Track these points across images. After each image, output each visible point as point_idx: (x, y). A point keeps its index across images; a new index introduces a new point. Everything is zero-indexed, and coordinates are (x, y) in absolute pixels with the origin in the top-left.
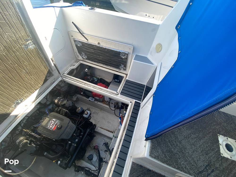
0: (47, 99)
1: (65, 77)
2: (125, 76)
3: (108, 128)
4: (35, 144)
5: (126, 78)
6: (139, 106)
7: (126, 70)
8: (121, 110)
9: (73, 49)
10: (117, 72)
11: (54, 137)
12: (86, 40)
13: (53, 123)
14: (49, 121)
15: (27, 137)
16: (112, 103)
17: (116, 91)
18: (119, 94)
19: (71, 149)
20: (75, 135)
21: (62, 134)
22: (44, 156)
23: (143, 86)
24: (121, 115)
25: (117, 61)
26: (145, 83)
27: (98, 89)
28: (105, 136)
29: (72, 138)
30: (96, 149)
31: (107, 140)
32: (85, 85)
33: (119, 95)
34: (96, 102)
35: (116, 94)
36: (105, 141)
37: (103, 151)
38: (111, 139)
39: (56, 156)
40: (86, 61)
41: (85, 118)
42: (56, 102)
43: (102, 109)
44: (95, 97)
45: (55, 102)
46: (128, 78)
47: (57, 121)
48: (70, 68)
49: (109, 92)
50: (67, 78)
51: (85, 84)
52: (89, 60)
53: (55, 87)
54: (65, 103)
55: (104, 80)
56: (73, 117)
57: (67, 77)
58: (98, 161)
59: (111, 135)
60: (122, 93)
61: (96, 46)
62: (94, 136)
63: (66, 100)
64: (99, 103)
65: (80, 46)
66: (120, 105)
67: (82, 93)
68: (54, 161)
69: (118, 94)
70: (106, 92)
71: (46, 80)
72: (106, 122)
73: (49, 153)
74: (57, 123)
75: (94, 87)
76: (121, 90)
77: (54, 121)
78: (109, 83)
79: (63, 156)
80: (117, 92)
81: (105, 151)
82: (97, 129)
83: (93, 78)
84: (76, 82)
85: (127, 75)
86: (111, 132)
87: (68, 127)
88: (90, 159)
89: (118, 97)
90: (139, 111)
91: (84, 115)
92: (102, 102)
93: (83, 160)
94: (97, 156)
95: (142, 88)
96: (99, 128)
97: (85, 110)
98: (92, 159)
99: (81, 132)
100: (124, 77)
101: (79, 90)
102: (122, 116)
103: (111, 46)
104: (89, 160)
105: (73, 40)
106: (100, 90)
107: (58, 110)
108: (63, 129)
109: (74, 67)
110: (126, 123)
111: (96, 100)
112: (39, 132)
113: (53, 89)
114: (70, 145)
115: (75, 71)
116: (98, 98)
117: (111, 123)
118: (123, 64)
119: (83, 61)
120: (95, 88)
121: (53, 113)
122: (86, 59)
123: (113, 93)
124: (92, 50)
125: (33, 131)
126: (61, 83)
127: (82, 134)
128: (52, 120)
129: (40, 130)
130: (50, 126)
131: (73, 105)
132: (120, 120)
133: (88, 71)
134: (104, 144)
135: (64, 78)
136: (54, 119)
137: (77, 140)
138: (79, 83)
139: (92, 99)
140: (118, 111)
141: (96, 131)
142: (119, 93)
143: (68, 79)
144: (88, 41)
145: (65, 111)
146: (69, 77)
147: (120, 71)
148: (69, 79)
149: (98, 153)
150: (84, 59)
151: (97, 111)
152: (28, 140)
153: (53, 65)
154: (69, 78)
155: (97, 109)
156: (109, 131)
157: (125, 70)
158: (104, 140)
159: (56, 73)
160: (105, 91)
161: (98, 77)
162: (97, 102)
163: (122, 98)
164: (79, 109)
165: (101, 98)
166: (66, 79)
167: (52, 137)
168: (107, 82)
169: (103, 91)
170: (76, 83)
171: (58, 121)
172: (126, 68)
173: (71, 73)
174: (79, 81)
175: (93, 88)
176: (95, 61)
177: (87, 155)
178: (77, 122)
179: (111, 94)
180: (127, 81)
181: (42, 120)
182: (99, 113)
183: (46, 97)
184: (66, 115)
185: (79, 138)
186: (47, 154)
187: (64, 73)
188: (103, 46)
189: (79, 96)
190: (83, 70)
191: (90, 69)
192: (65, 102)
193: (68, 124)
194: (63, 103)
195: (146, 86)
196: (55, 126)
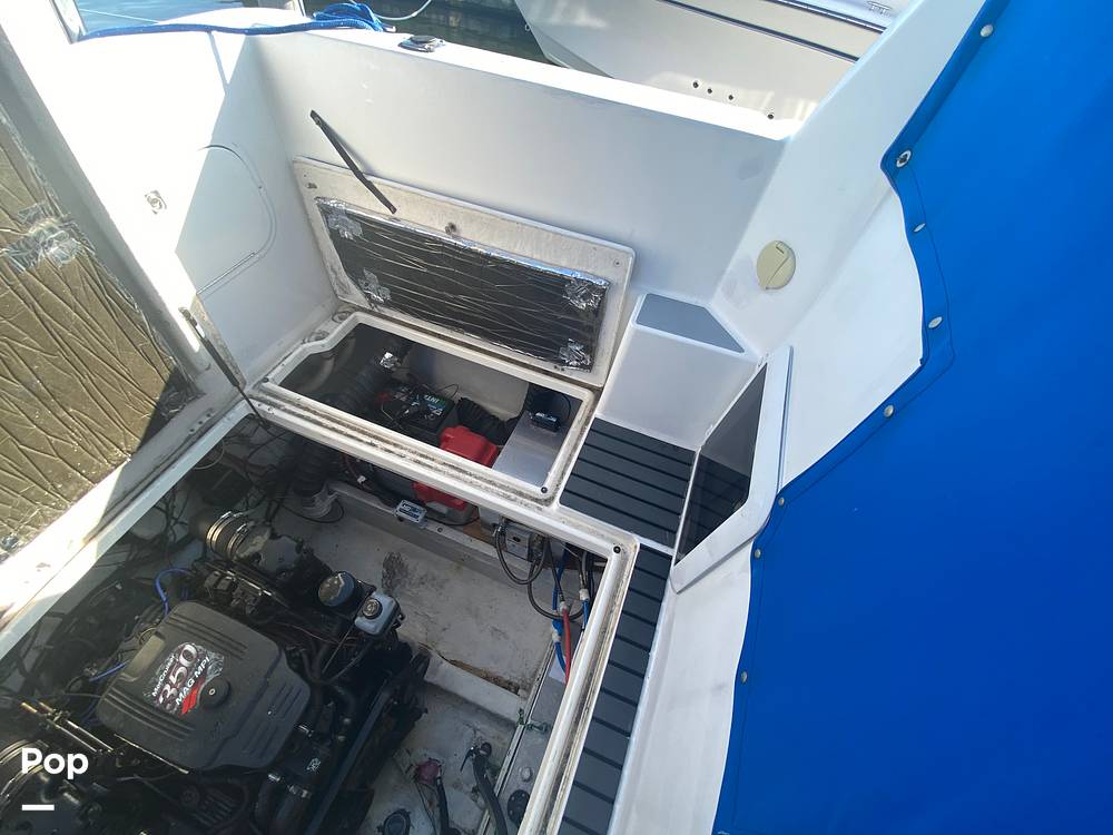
0: (169, 515)
1: (268, 398)
2: (586, 396)
3: (496, 663)
5: (592, 410)
6: (663, 577)
7: (595, 368)
9: (320, 253)
10: (547, 373)
11: (181, 757)
12: (387, 211)
13: (181, 670)
14: (166, 652)
16: (514, 538)
17: (539, 475)
18: (552, 498)
19: (282, 815)
20: (304, 734)
21: (226, 740)
23: (681, 457)
24: (562, 606)
25: (546, 321)
26: (695, 441)
27: (440, 467)
28: (478, 709)
29: (295, 749)
30: (429, 780)
32: (371, 444)
33: (556, 504)
34: (433, 527)
35: (537, 500)
36: (479, 734)
37: (465, 788)
38: (511, 727)
40: (388, 312)
41: (366, 634)
42: (214, 539)
43: (463, 560)
44: (428, 505)
45: (209, 537)
46: (604, 411)
47: (204, 655)
48: (300, 349)
49: (501, 487)
50: (278, 407)
51: (376, 442)
52: (404, 310)
53: (217, 448)
54: (258, 548)
55: (479, 407)
57: (278, 401)
59: (507, 704)
60: (573, 498)
61: (434, 240)
62: (418, 713)
63: (266, 536)
64: (449, 533)
65: (355, 237)
67: (362, 479)
69: (548, 502)
70: (485, 484)
71: (157, 424)
72: (482, 631)
74: (205, 670)
76: (563, 473)
77: (188, 655)
78: (503, 422)
80: (544, 490)
81: (474, 790)
82: (435, 672)
83: (422, 400)
84: (326, 427)
85: (597, 392)
86: (509, 685)
87: (267, 697)
89: (549, 515)
90: (664, 604)
91: (360, 621)
92: (466, 524)
94: (431, 818)
95: (675, 468)
97: (366, 589)
99: (341, 707)
100: (583, 406)
102: (567, 612)
103: (518, 245)
105: (316, 208)
106: (452, 476)
107: (220, 587)
108: (237, 705)
109: (323, 346)
110: (591, 675)
111: (433, 516)
112: (105, 719)
113: (205, 461)
114: (278, 792)
115: (329, 366)
116: (444, 509)
117: (506, 638)
118: (578, 339)
119: (370, 312)
121: (188, 609)
122: (387, 304)
123: (521, 494)
124: (415, 264)
126: (252, 426)
127: (347, 720)
128: (179, 652)
129: (109, 708)
130: (167, 687)
131: (300, 561)
132: (555, 637)
133: (399, 365)
134: (470, 753)
135: (265, 407)
136: (189, 648)
137: (315, 765)
138: (341, 432)
139: (414, 510)
140: (546, 580)
141: (431, 684)
142: (555, 494)
143: (285, 410)
144: (396, 215)
145: (257, 591)
146: (290, 402)
147: (559, 373)
148: (293, 409)
149: (436, 803)
150: (377, 303)
151: (437, 573)
153: (195, 345)
154: (288, 406)
156: (497, 681)
157: (589, 368)
158: (471, 731)
159: (214, 384)
160: (480, 478)
161: (449, 392)
162: (441, 526)
163: (569, 523)
164: (334, 587)
165: (461, 508)
166: (275, 411)
167: (176, 758)
168: (495, 418)
169: (470, 483)
170: (324, 437)
171: (213, 655)
172: (593, 358)
173: (301, 379)
174: (343, 425)
175: (419, 462)
176: (430, 318)
177: (380, 811)
178: (321, 654)
179: (513, 496)
180: (600, 429)
181: (134, 641)
182: (448, 580)
183: (165, 505)
184: (263, 610)
185: (328, 751)
187: (266, 380)
188: (474, 243)
190: (372, 361)
191: (406, 354)
192: (259, 542)
193: (266, 677)
194: (251, 550)
195: (701, 456)
196: (195, 686)
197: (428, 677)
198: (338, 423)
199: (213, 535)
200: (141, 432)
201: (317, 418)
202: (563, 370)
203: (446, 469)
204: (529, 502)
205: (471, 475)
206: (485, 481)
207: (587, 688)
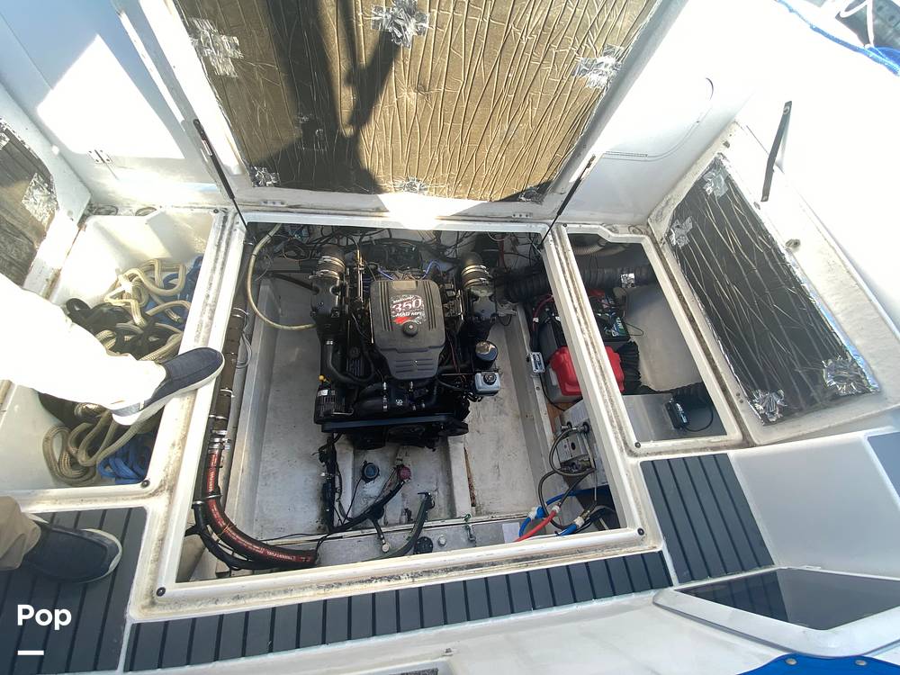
0: (459, 241)
1: (556, 235)
2: (734, 434)
3: (480, 479)
4: (340, 301)
5: (728, 448)
6: (652, 585)
7: (772, 428)
8: (573, 495)
9: (674, 186)
10: (724, 390)
13: (410, 305)
14: (412, 292)
15: (345, 273)
16: (573, 444)
17: (642, 437)
18: (637, 456)
19: (370, 403)
20: (409, 386)
21: (395, 350)
22: (323, 342)
23: (761, 555)
24: (556, 508)
25: (781, 362)
26: (782, 560)
27: (595, 360)
28: (450, 484)
29: (399, 387)
30: (400, 476)
31: (440, 500)
32: (575, 309)
33: (638, 461)
34: (537, 383)
35: (626, 444)
36: (436, 494)
37: (405, 503)
38: (453, 516)
39: (336, 372)
40: (668, 254)
41: (474, 384)
42: (469, 271)
43: (526, 418)
44: (551, 370)
45: (467, 268)
46: (739, 458)
47: (420, 310)
48: (597, 227)
49: (615, 411)
50: (556, 244)
51: (578, 310)
52: (681, 260)
53: (504, 234)
54: (481, 295)
55: (638, 358)
56: (454, 347)
57: (558, 241)
58: (371, 502)
59: (463, 503)
60: (652, 471)
61: (771, 241)
62: (432, 447)
63: (491, 293)
64: (540, 396)
65: (713, 195)
66: (590, 482)
67: (536, 320)
68: (321, 377)
69: (632, 454)
70: (607, 398)
71: (513, 198)
72: (493, 459)
73: (335, 352)
74: (416, 316)
75: (592, 343)
76: (660, 453)
77: (417, 303)
78: (640, 383)
79: (344, 391)
80: (638, 445)
81: (406, 510)
82: (455, 442)
83: (615, 317)
84: (565, 277)
85: (747, 442)
86: (473, 497)
87: (422, 355)
88: (366, 474)
89: (623, 460)
90: (633, 596)
91: (479, 377)
92: (552, 403)
93: (355, 455)
94: (383, 491)
96: (461, 446)
97: (493, 367)
98: (367, 480)
99: (427, 398)
100: (725, 437)
101: (539, 304)
102: (555, 514)
103: (835, 297)
104: (363, 471)
105: (712, 159)
106: (595, 372)
107: (448, 292)
108: (411, 343)
109: (609, 236)
110: (547, 556)
111: (544, 378)
112: (373, 289)
113: (494, 234)
114: (379, 393)
115: (597, 248)
116: (555, 382)
117: (498, 479)
118: (791, 396)
119: (655, 243)
120: (588, 349)
121: (434, 286)
122: (675, 249)
123: (621, 429)
124: (733, 242)
125: (367, 275)
126: (526, 240)
127: (424, 405)
128: (417, 298)
129: (378, 287)
130: (400, 305)
131: (487, 321)
132: (533, 515)
133: (630, 286)
134: (426, 494)
135: (550, 237)
136: (420, 300)
137: (400, 403)
138: (568, 287)
139: (540, 364)
140: (557, 486)
141: (447, 444)
142: (641, 456)
143: (557, 249)
144: (762, 205)
145: (458, 311)
146: (563, 247)
147: (736, 402)
148: (561, 252)
149: (392, 488)
150: (669, 242)
151: (506, 404)
152: (342, 279)
153: (573, 179)
154: (560, 249)
155: (514, 397)
156: (471, 487)
157: (766, 420)
158: (435, 487)
159: (552, 201)
160: (608, 392)
161: (631, 331)
162: (541, 388)
163: (630, 480)
164: (486, 348)
165: (565, 392)
166: (552, 243)
167: (376, 332)
168: (638, 375)
169: (601, 388)
170: (559, 280)
171: (424, 314)
172: (779, 420)
173: (578, 241)
174: (574, 285)
175: (587, 345)
176: (691, 280)
177: (373, 457)
178: (447, 367)
179: (615, 424)
180: (721, 463)
181: (401, 275)
182: (507, 414)
183: (460, 236)
184: (450, 322)
185: (407, 405)
186: (331, 348)
187: (565, 225)
188: (798, 266)
189: (520, 316)
190: (619, 270)
191: (642, 284)
192: (483, 293)
193: (430, 347)
194: (477, 292)
196: (408, 317)
197: (450, 439)
198: (573, 281)
199: (470, 269)
200: (504, 196)
201: (566, 268)
202: (742, 402)
203: (597, 365)
204: (621, 439)
205: (606, 384)
206: (610, 396)
207: (539, 558)
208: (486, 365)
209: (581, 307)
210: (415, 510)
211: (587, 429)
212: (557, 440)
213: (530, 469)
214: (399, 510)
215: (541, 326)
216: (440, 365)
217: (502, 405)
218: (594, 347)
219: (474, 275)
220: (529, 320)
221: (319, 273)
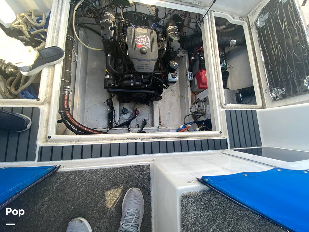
1: (209, 15)
2: (259, 104)
3: (163, 117)
4: (114, 34)
5: (257, 108)
8: (195, 123)
13: (143, 40)
14: (145, 34)
15: (116, 21)
16: (199, 106)
18: (224, 108)
19: (126, 82)
20: (141, 78)
21: (137, 59)
22: (107, 55)
23: (259, 143)
24: (190, 125)
26: (265, 145)
27: (216, 72)
30: (136, 113)
31: (149, 122)
33: (224, 110)
34: (189, 84)
35: (221, 104)
36: (148, 120)
37: (137, 122)
38: (153, 126)
39: (112, 68)
40: (253, 30)
41: (167, 78)
43: (182, 97)
44: (195, 79)
47: (148, 43)
48: (227, 15)
49: (219, 92)
50: (209, 20)
51: (213, 51)
55: (228, 78)
56: (160, 63)
58: (125, 121)
59: (157, 124)
60: (229, 113)
61: (301, 24)
62: (147, 104)
64: (189, 89)
65: (281, 2)
66: (202, 118)
68: (106, 70)
69: (222, 107)
72: (168, 110)
73: (111, 60)
74: (146, 45)
75: (216, 65)
77: (147, 39)
78: (226, 87)
79: (116, 77)
80: (225, 105)
81: (137, 124)
82: (156, 104)
84: (210, 36)
85: (263, 107)
86: (160, 122)
87: (148, 63)
88: (124, 112)
89: (219, 109)
90: (215, 150)
91: (170, 75)
92: (193, 92)
93: (120, 105)
94: (130, 118)
95: (254, 142)
96: (158, 105)
97: (176, 71)
98: (124, 114)
99: (148, 83)
101: (195, 51)
102: (189, 127)
104: (123, 111)
106: (215, 77)
107: (160, 38)
108: (143, 57)
109: (231, 20)
111: (192, 82)
112: (128, 31)
114: (130, 78)
115: (224, 27)
116: (196, 83)
117: (169, 117)
119: (249, 26)
120: (214, 67)
122: (257, 28)
123: (220, 98)
124: (284, 25)
125: (126, 26)
127: (147, 86)
128: (147, 37)
129: (130, 30)
130: (139, 39)
131: (176, 51)
132: (181, 127)
133: (233, 46)
134: (145, 119)
135: (207, 17)
137: (138, 83)
138: (211, 40)
139: (191, 76)
143: (209, 22)
145: (164, 46)
147: (264, 92)
148: (210, 24)
149: (133, 117)
150: (256, 23)
151: (175, 92)
152: (114, 24)
154: (210, 22)
155: (179, 90)
156: (160, 119)
157: (274, 100)
158: (148, 118)
160: (219, 85)
161: (228, 66)
162: (190, 86)
163: (220, 116)
164: (174, 64)
165: (199, 87)
166: (207, 20)
167: (129, 51)
168: (226, 84)
169: (216, 83)
171: (149, 45)
172: (280, 99)
173: (219, 21)
174: (213, 40)
175: (214, 66)
177: (126, 106)
178: (157, 71)
179: (219, 96)
180: (253, 113)
182: (175, 96)
184: (160, 51)
185: (140, 85)
186: (110, 58)
187: (214, 12)
189: (186, 57)
190: (230, 38)
191: (237, 46)
192: (176, 39)
193: (151, 60)
194: (173, 38)
195: (262, 148)
196: (143, 45)
197: (154, 102)
198: (213, 38)
199: (170, 27)
201: (211, 32)
203: (216, 74)
204: (220, 102)
205: (218, 82)
206: (219, 87)
208: (173, 70)
209: (214, 50)
210: (140, 124)
211: (206, 100)
212: (193, 105)
213: (181, 115)
214: (135, 124)
215: (194, 61)
216: (154, 70)
217: (174, 93)
218: (216, 67)
219: (173, 30)
220: (190, 58)
221: (104, 21)
